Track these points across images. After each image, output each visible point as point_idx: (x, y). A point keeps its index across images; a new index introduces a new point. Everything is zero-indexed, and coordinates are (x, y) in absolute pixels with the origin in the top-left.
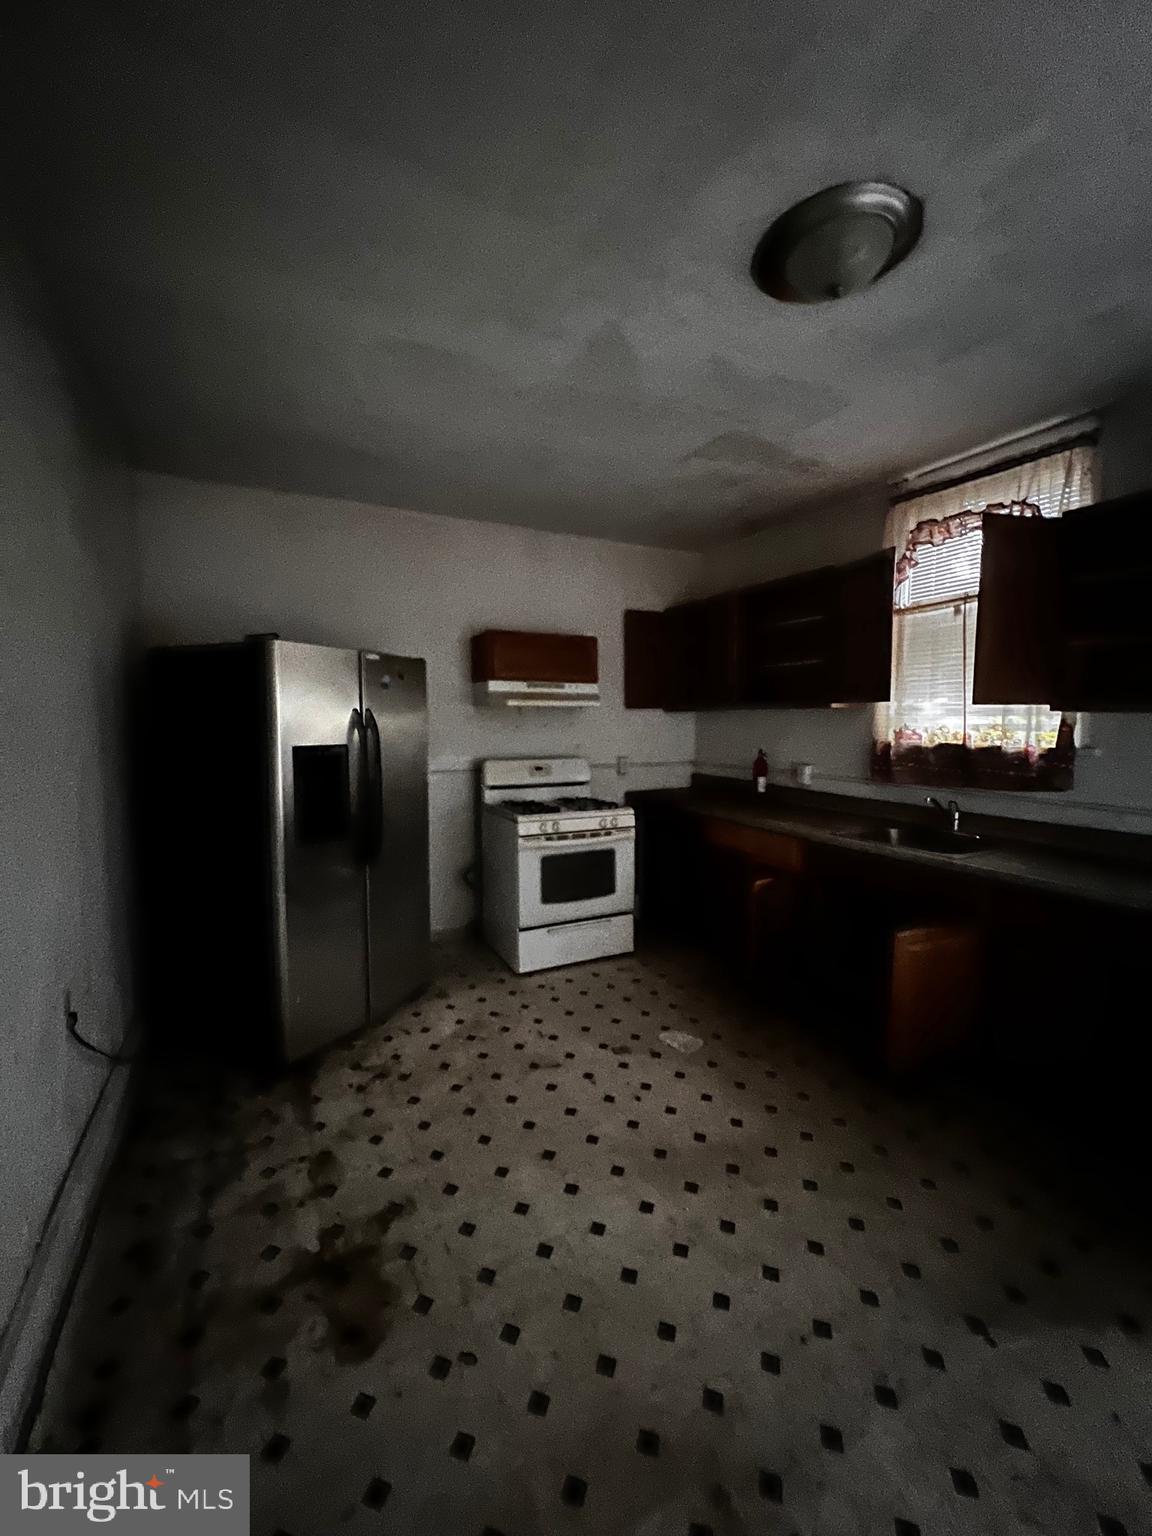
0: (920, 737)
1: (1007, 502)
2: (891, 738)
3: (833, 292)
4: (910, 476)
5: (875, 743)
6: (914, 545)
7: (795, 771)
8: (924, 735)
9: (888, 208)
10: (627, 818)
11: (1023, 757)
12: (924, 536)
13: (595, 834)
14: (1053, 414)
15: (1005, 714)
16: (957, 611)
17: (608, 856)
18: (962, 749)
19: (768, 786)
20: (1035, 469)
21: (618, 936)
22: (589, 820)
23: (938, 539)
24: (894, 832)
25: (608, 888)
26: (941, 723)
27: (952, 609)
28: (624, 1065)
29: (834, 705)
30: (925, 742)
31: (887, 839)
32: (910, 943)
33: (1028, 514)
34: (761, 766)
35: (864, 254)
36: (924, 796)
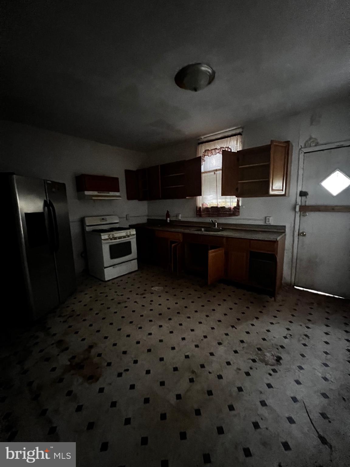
0: (207, 205)
1: (225, 147)
2: (201, 206)
3: (195, 90)
4: (202, 137)
5: (197, 207)
6: (205, 156)
7: (177, 216)
8: (208, 204)
9: (209, 72)
10: (133, 232)
11: (230, 209)
12: (206, 154)
13: (124, 237)
14: (234, 126)
15: (226, 198)
16: (215, 173)
17: (129, 243)
18: (217, 207)
19: (170, 220)
20: (230, 139)
21: (133, 266)
22: (123, 233)
23: (209, 155)
24: (203, 229)
25: (130, 252)
26: (212, 201)
27: (213, 173)
28: (144, 297)
29: (187, 198)
30: (209, 206)
31: (201, 230)
32: (211, 253)
33: (229, 150)
34: (168, 215)
35: (203, 81)
36: (209, 220)
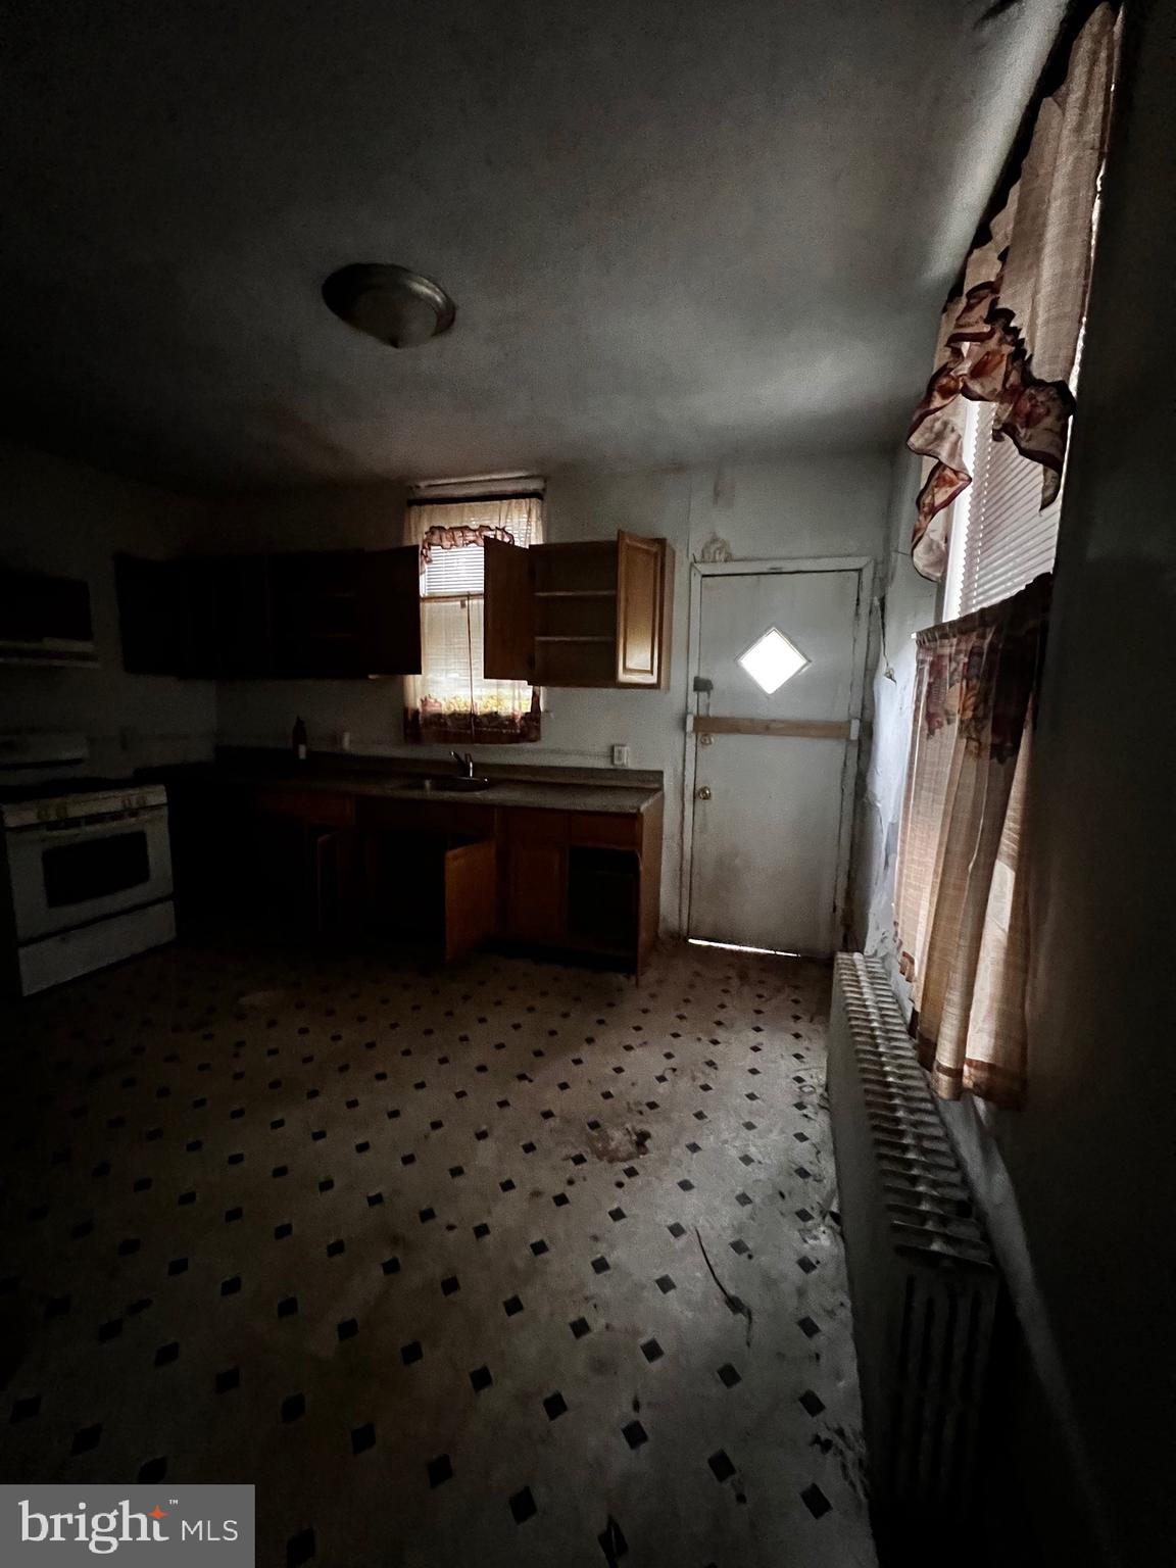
0: (441, 706)
1: (493, 527)
2: (419, 705)
3: (394, 343)
4: (422, 484)
5: (406, 710)
6: (430, 544)
7: (336, 739)
8: (443, 702)
10: (157, 796)
11: (511, 719)
12: (435, 539)
13: (116, 816)
14: (520, 469)
15: (498, 686)
16: (463, 606)
17: (139, 840)
18: (472, 715)
19: (309, 753)
20: (509, 507)
21: (160, 925)
22: (111, 802)
23: (446, 543)
24: (427, 783)
25: (141, 874)
26: (455, 694)
27: (459, 603)
28: (208, 1037)
29: (371, 677)
30: (444, 709)
31: (422, 787)
32: (455, 861)
33: (507, 540)
34: (300, 733)
36: (448, 752)
